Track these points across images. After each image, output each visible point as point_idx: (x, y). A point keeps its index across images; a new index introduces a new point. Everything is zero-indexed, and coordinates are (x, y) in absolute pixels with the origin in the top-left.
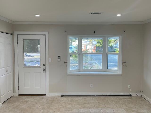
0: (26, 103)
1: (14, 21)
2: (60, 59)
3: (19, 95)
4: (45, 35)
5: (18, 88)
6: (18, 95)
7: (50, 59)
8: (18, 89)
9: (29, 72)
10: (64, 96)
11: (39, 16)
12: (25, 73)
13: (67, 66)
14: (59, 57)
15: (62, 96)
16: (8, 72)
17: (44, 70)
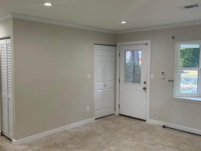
0: (117, 124)
1: (116, 31)
2: (164, 76)
3: (120, 115)
4: (147, 44)
5: (119, 106)
6: (118, 114)
7: (152, 75)
8: (119, 108)
9: (129, 90)
10: (166, 127)
11: (125, 22)
12: (126, 90)
13: (173, 86)
14: (163, 73)
15: (164, 127)
16: (107, 87)
17: (145, 89)
